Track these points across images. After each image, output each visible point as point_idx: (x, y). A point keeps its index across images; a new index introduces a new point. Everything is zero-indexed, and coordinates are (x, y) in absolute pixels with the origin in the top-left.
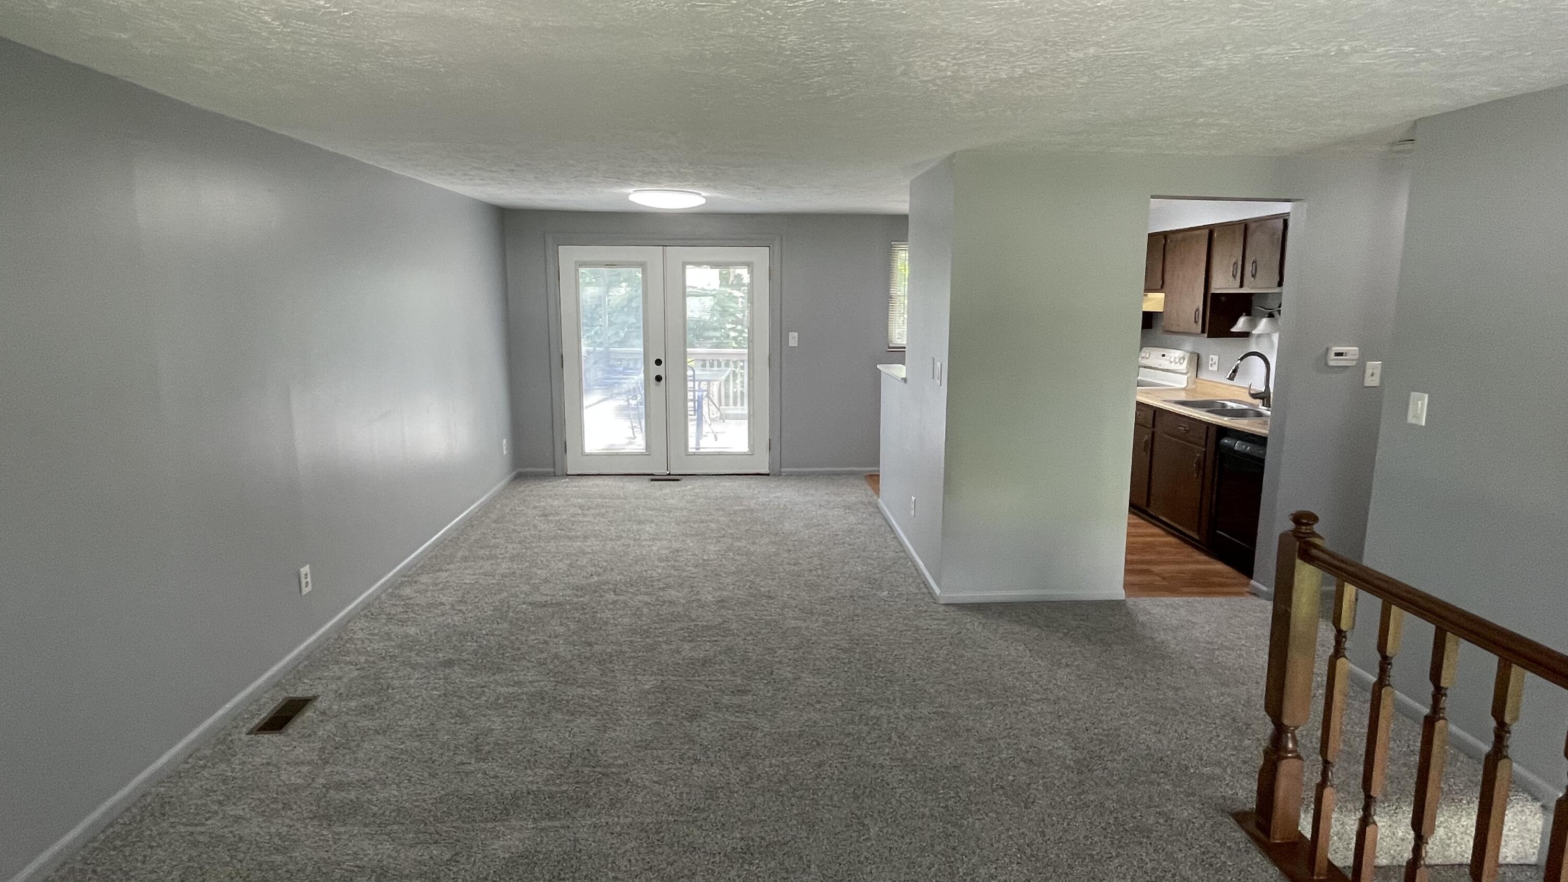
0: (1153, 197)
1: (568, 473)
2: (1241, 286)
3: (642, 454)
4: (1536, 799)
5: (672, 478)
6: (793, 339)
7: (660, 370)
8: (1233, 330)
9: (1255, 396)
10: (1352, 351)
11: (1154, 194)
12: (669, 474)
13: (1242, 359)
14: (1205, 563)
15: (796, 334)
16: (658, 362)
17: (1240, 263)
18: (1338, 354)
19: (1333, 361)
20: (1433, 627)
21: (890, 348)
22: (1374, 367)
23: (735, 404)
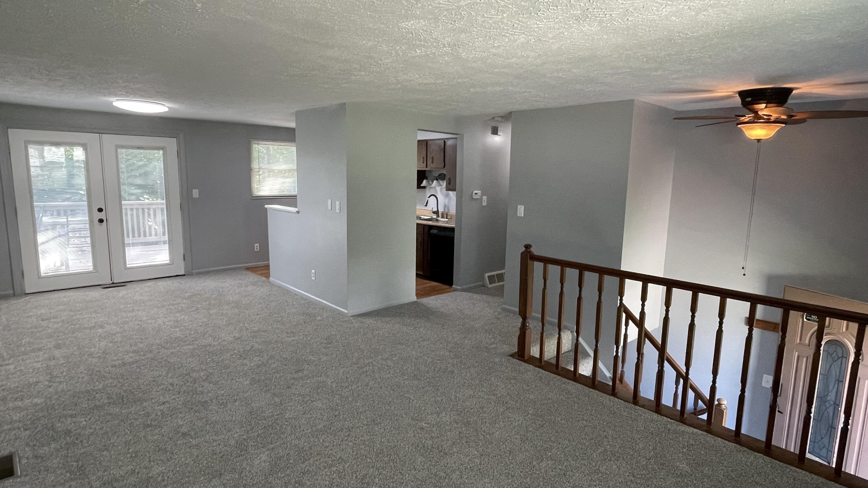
0: (418, 130)
1: (27, 292)
2: (427, 167)
3: (90, 272)
4: (569, 330)
5: (114, 285)
6: (196, 193)
7: (102, 215)
8: (422, 185)
9: (434, 212)
10: (479, 192)
11: (419, 128)
12: (113, 283)
13: (429, 197)
14: (431, 283)
15: (197, 190)
16: (100, 210)
17: (425, 157)
18: (476, 194)
19: (475, 197)
20: (578, 270)
21: (253, 197)
22: (485, 198)
23: (139, 236)
